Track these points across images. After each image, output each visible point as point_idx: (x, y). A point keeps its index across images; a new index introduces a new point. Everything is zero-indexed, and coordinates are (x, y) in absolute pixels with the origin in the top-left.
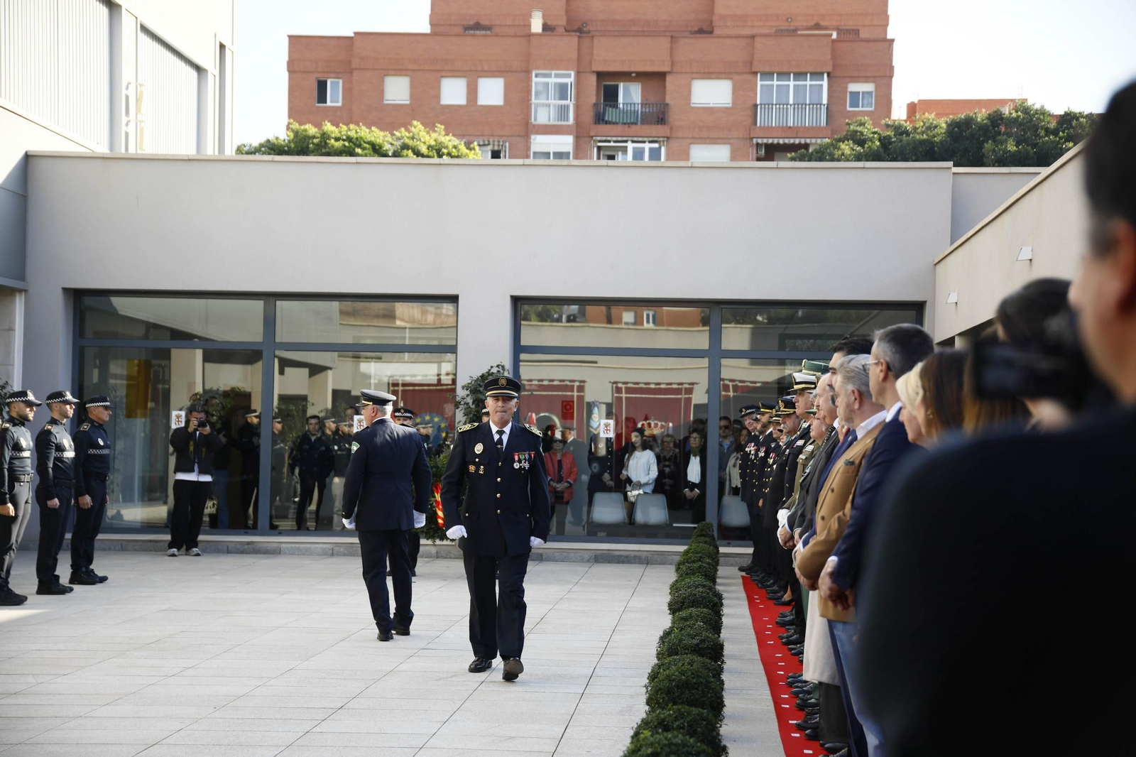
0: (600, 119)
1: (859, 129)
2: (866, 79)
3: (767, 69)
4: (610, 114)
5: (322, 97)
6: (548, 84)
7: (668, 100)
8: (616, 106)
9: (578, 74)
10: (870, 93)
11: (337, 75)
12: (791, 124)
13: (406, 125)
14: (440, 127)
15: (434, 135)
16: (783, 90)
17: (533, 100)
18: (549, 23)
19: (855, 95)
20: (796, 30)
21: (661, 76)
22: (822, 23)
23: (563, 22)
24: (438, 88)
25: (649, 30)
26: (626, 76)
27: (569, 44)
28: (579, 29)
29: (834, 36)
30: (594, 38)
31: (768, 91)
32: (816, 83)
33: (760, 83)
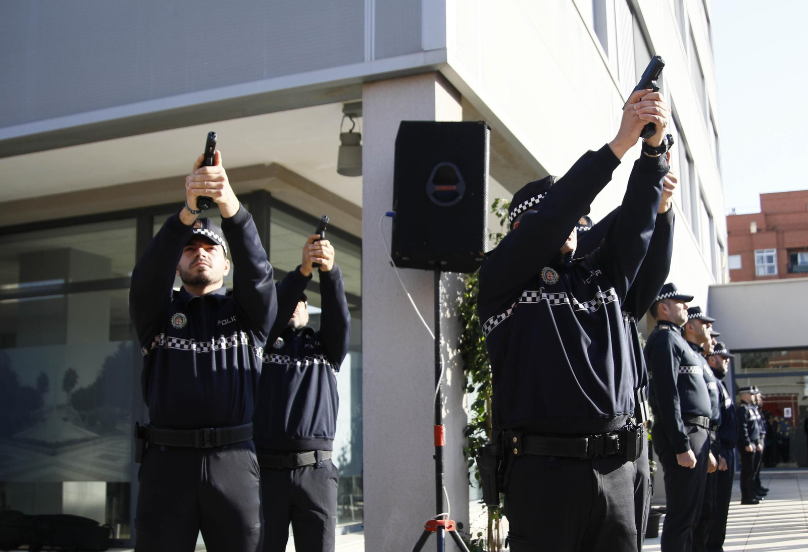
0: (790, 270)
4: (795, 269)
6: (762, 258)
8: (797, 263)
9: (778, 250)
17: (756, 264)
18: (760, 228)
23: (764, 227)
26: (801, 249)
27: (772, 237)
28: (775, 229)
30: (783, 232)
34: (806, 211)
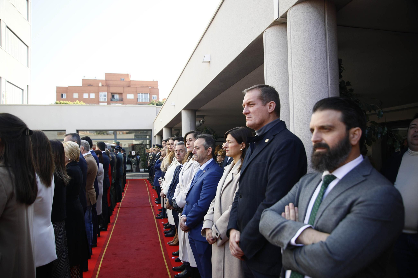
0: (111, 100)
1: (153, 102)
2: (155, 95)
3: (139, 93)
4: (113, 100)
5: (62, 97)
6: (102, 95)
7: (123, 97)
8: (114, 98)
9: (108, 93)
10: (156, 97)
11: (65, 93)
12: (143, 101)
13: (76, 101)
14: (82, 101)
15: (81, 103)
16: (142, 96)
17: (100, 97)
18: (103, 84)
19: (154, 97)
20: (143, 87)
21: (121, 94)
22: (148, 86)
23: (105, 84)
24: (83, 95)
25: (120, 86)
26: (116, 93)
27: (106, 88)
28: (108, 86)
29: (150, 88)
30: (110, 87)
31: (139, 96)
32: (147, 95)
33: (138, 95)
34: (120, 81)
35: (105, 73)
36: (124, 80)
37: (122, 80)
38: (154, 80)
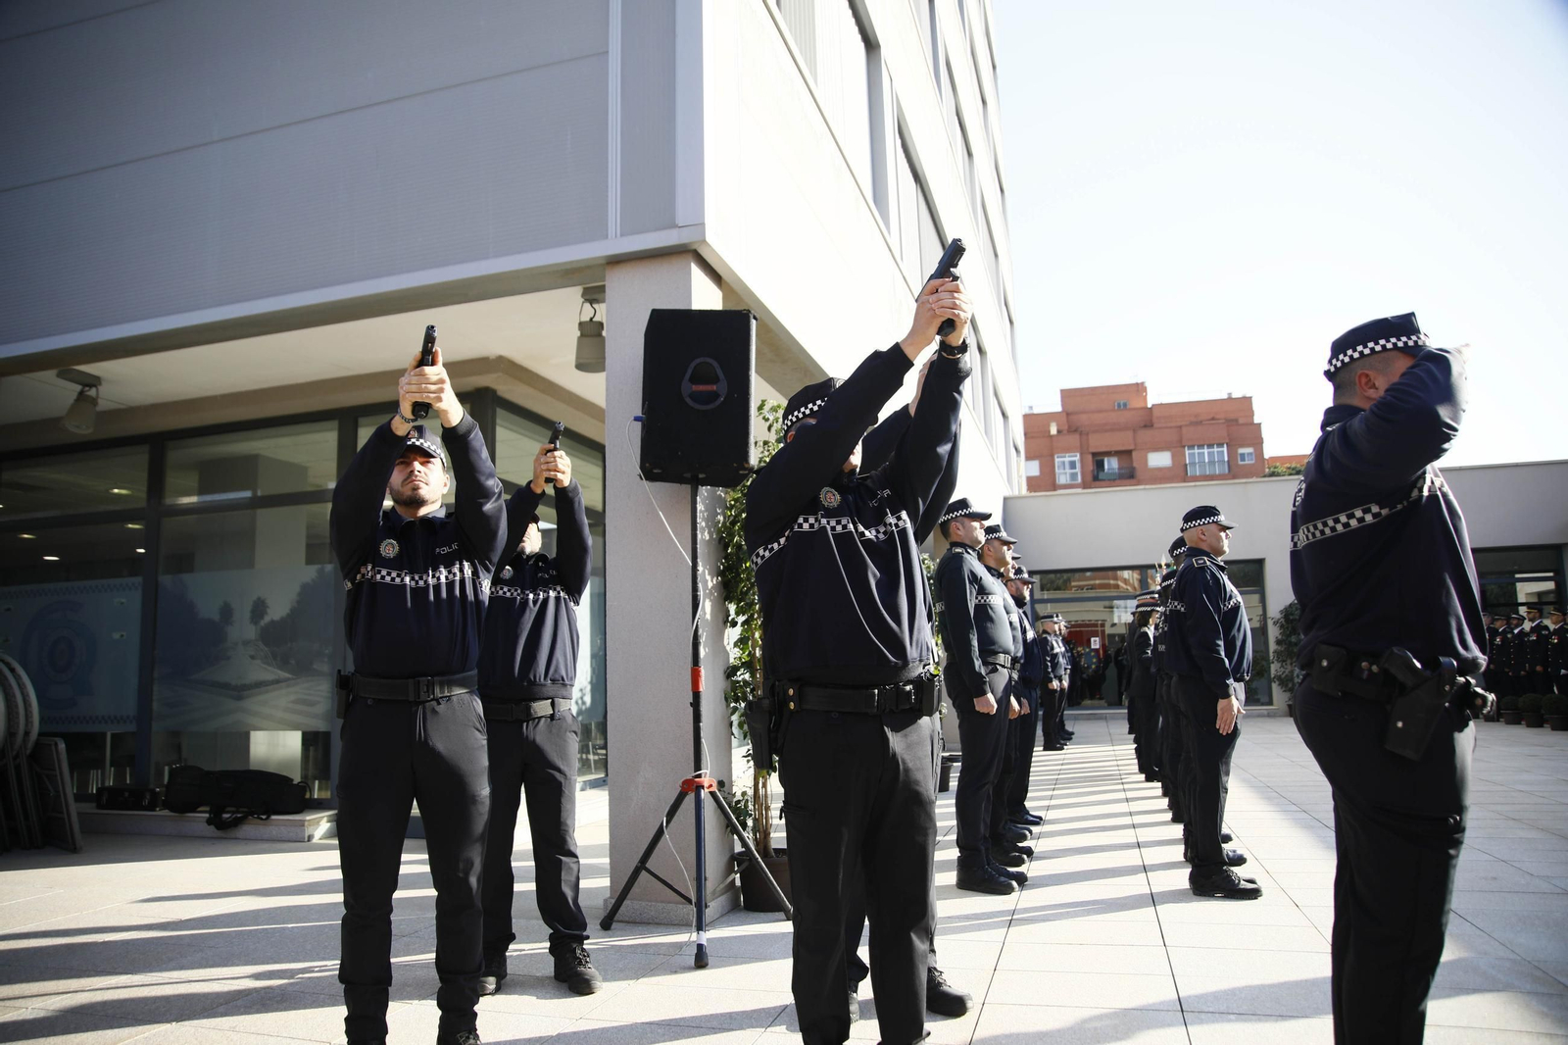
0: (1096, 478)
2: (1248, 446)
3: (1190, 443)
4: (1101, 477)
6: (1064, 463)
7: (1135, 465)
8: (1104, 470)
9: (1081, 455)
10: (1251, 454)
12: (1208, 473)
16: (1201, 455)
17: (1057, 471)
18: (1061, 428)
19: (1242, 455)
20: (1201, 422)
21: (1129, 453)
22: (1218, 417)
23: (1066, 427)
25: (1118, 428)
26: (1109, 454)
27: (1074, 439)
28: (1078, 430)
30: (1087, 434)
31: (1192, 455)
32: (1220, 449)
33: (1187, 452)
34: (1114, 410)
35: (1062, 391)
36: (1128, 407)
37: (1119, 405)
38: (1234, 396)
